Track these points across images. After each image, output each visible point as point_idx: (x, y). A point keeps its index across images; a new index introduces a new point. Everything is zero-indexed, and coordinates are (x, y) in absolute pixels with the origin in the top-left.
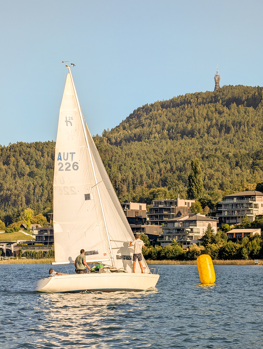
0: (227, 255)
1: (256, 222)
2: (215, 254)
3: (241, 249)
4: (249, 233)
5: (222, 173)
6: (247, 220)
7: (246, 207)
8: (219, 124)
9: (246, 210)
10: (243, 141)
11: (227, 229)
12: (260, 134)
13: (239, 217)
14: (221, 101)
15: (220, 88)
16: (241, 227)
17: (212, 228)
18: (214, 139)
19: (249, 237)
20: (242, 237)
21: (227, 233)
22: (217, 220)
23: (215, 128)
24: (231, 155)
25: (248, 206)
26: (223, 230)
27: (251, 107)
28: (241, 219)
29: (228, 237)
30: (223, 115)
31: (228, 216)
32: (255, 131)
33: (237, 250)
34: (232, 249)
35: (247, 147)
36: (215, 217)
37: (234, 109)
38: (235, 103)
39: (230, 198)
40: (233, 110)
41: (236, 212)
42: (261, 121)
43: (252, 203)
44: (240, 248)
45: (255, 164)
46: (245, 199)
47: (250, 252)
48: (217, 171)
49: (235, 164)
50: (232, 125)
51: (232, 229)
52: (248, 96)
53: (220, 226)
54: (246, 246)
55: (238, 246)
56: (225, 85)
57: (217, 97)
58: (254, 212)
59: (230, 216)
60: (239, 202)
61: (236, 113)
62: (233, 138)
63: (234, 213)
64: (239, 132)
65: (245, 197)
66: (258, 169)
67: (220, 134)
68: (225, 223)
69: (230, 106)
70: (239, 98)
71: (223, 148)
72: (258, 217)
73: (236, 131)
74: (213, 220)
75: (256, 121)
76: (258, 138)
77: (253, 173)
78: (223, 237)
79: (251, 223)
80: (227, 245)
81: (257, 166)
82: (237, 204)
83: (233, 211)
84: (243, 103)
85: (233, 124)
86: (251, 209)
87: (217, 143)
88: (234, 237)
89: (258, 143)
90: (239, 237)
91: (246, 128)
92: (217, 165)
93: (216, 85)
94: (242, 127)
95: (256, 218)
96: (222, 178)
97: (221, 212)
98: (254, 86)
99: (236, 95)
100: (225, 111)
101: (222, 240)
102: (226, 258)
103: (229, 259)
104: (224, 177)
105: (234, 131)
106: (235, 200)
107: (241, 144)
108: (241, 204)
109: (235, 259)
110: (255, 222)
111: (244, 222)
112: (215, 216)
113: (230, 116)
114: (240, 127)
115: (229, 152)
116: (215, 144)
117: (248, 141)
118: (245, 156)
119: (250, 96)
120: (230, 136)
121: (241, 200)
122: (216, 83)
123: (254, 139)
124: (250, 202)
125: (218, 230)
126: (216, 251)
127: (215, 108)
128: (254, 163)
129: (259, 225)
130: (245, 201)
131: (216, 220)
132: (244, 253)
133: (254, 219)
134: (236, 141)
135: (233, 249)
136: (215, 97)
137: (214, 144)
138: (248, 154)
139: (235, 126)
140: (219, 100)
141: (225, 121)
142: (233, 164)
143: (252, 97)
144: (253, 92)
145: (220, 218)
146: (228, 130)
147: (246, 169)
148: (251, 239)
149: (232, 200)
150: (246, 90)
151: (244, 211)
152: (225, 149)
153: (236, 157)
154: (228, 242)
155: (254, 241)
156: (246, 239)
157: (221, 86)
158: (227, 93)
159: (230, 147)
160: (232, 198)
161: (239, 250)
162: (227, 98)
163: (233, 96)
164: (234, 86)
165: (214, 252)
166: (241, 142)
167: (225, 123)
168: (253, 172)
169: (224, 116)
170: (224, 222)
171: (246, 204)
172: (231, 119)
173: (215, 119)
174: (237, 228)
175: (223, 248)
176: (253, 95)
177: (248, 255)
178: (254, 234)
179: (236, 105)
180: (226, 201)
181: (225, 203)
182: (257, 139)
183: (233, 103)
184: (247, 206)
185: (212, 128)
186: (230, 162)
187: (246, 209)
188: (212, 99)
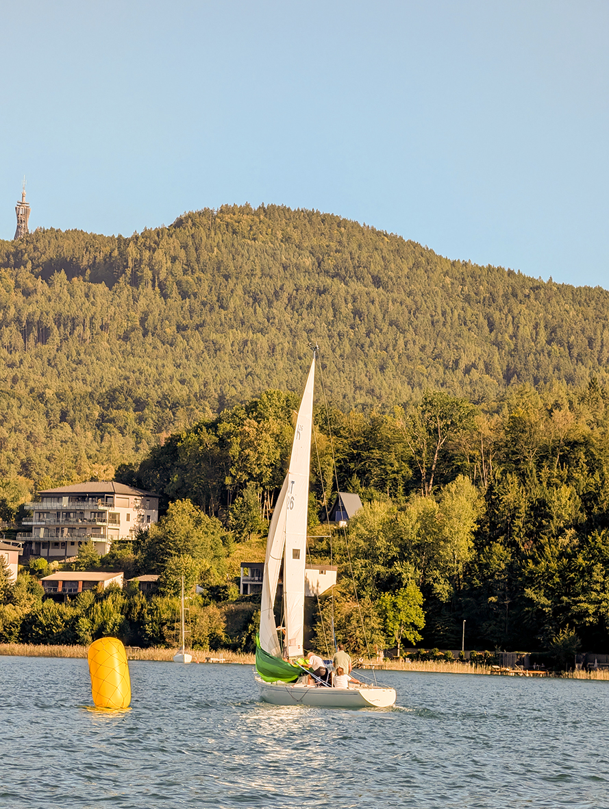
0: (40, 632)
1: (113, 556)
2: (13, 629)
3: (76, 618)
4: (96, 583)
5: (28, 436)
6: (90, 550)
7: (90, 521)
8: (24, 319)
9: (90, 526)
10: (80, 362)
11: (42, 570)
12: (120, 348)
13: (73, 543)
14: (29, 265)
15: (27, 233)
16: (77, 567)
17: (7, 566)
18: (11, 353)
19: (94, 591)
20: (79, 591)
21: (43, 581)
22: (19, 549)
23: (13, 327)
24: (49, 393)
25: (95, 517)
26: (33, 572)
27: (101, 283)
28: (76, 546)
29: (45, 590)
30: (33, 298)
31: (47, 539)
32: (108, 341)
33: (67, 623)
34: (55, 618)
35: (89, 378)
36: (14, 542)
37: (60, 285)
38: (63, 271)
39: (54, 497)
40: (57, 288)
41: (66, 530)
42: (123, 317)
43: (104, 512)
44: (72, 617)
45: (106, 419)
46: (88, 501)
47: (95, 627)
48: (15, 431)
49: (58, 416)
50: (55, 324)
51: (54, 571)
52: (95, 258)
53: (25, 562)
54: (87, 612)
55: (69, 612)
56: (41, 228)
57: (20, 255)
58: (109, 532)
59: (51, 539)
60: (73, 508)
61: (66, 296)
62: (56, 355)
63: (60, 534)
64: (70, 340)
65: (89, 497)
66: (113, 432)
67: (25, 342)
68: (38, 555)
69: (52, 277)
70: (74, 260)
71: (32, 376)
72: (117, 546)
73: (64, 339)
74: (10, 547)
75: (112, 318)
76: (115, 356)
77: (101, 441)
78: (32, 590)
79: (100, 558)
80: (42, 609)
81: (110, 423)
82: (69, 513)
83: (58, 529)
84: (83, 273)
85: (58, 322)
86: (102, 526)
87: (18, 365)
88: (60, 589)
89: (114, 368)
90: (70, 590)
91: (88, 332)
92: (17, 416)
93: (18, 227)
94: (79, 329)
95: (112, 547)
96: (28, 448)
97: (29, 530)
98: (111, 235)
99: (67, 254)
100: (39, 290)
101: (30, 595)
102: (38, 641)
103: (45, 643)
104: (31, 446)
105: (58, 338)
106: (65, 503)
107: (75, 370)
108: (78, 512)
109: (60, 644)
110: (110, 556)
111: (84, 554)
112: (15, 539)
113: (50, 300)
114: (74, 329)
115: (46, 387)
116: (11, 365)
117: (92, 363)
118: (83, 398)
119: (100, 257)
120: (49, 349)
121: (80, 503)
122: (20, 221)
123: (106, 359)
124: (101, 508)
125: (20, 572)
126: (16, 623)
127: (16, 281)
128: (105, 417)
129: (119, 564)
130: (88, 506)
131: (16, 548)
132: (81, 630)
133: (109, 550)
134: (63, 362)
135: (57, 619)
136: (15, 255)
137: (9, 366)
138: (91, 395)
139: (62, 327)
140: (27, 262)
141: (39, 313)
142: (55, 416)
143: (105, 260)
144: (108, 248)
145: (27, 544)
146: (44, 335)
147: (85, 431)
148: (100, 598)
149: (58, 501)
150: (92, 242)
151: (86, 528)
152: (36, 380)
153: (62, 400)
154: (43, 601)
155: (108, 603)
156: (87, 597)
157: (31, 230)
158: (45, 247)
159: (48, 375)
160: (58, 496)
161: (70, 620)
162: (44, 258)
163: (60, 255)
164: (63, 231)
165: (10, 624)
166: (74, 366)
167: (38, 318)
168: (102, 438)
169: (37, 302)
170: (34, 553)
171: (91, 512)
172: (52, 308)
173: (15, 307)
174: (67, 568)
175: (33, 616)
176: (106, 255)
177: (92, 635)
178: (106, 584)
179: (66, 276)
180: (44, 504)
181: (41, 508)
182: (112, 360)
183: (59, 271)
184: (93, 516)
185: (7, 326)
186: (47, 411)
187: (89, 524)
188: (9, 260)
